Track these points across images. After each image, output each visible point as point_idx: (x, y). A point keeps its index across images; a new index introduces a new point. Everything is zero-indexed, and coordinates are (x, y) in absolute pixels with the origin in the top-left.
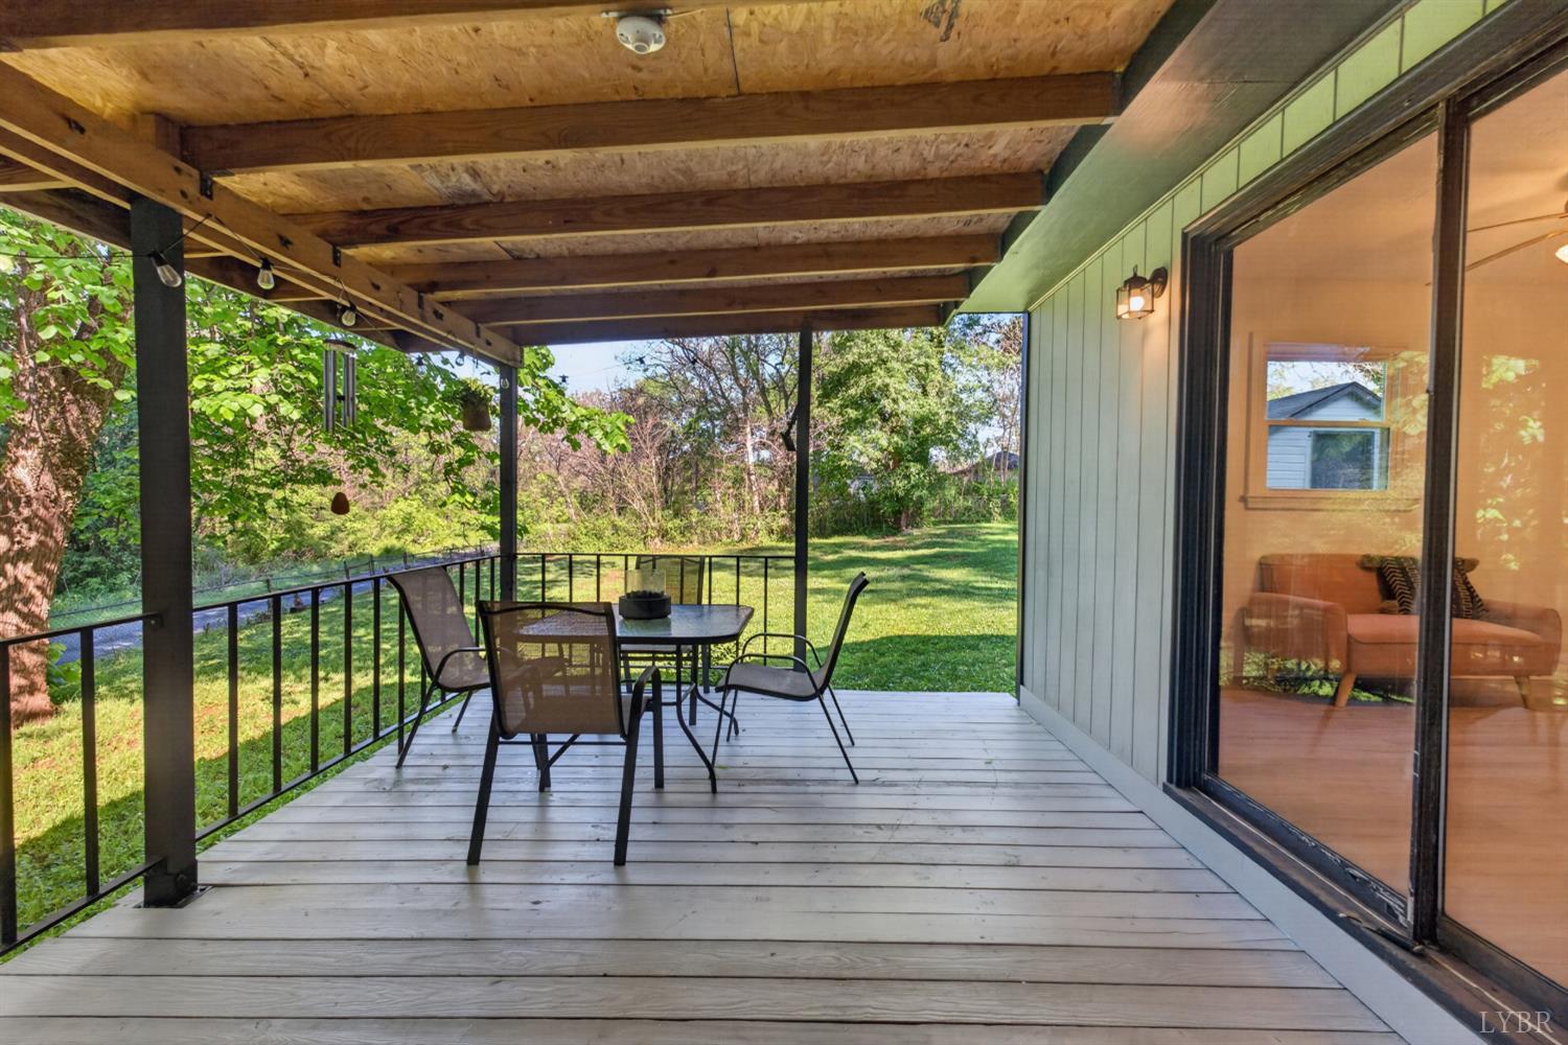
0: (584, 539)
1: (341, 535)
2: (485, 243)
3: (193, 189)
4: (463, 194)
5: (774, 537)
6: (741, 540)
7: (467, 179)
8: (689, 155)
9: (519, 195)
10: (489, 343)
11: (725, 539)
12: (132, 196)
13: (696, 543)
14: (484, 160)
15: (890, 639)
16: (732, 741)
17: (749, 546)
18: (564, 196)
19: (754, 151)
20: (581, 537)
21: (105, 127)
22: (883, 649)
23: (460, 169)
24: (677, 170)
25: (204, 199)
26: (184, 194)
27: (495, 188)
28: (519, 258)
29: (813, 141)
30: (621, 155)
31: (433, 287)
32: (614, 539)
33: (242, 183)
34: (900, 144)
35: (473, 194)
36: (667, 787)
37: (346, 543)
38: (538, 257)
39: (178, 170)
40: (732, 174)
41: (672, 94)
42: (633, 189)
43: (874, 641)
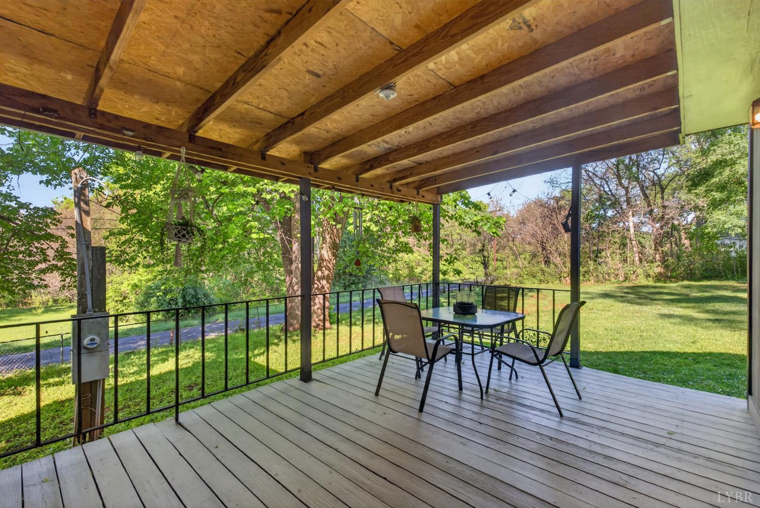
0: (525, 277)
1: (426, 272)
2: (406, 162)
3: (312, 171)
4: (387, 149)
5: (650, 279)
6: (625, 281)
7: (385, 144)
8: (455, 113)
9: (404, 144)
10: (423, 197)
11: (613, 279)
12: (299, 178)
13: (593, 282)
14: (386, 137)
15: (711, 354)
16: (513, 381)
17: (631, 285)
18: (421, 140)
19: (480, 102)
20: (524, 276)
21: (291, 161)
22: (701, 359)
23: (381, 143)
24: (453, 119)
25: (316, 173)
26: (310, 173)
27: (396, 144)
28: (420, 164)
29: (505, 89)
30: (428, 121)
31: (395, 180)
32: (542, 278)
33: (326, 165)
34: (553, 74)
35: (390, 148)
36: (464, 391)
37: (428, 275)
38: (427, 162)
39: (308, 167)
40: (478, 113)
41: (430, 98)
42: (441, 130)
43: (694, 353)
